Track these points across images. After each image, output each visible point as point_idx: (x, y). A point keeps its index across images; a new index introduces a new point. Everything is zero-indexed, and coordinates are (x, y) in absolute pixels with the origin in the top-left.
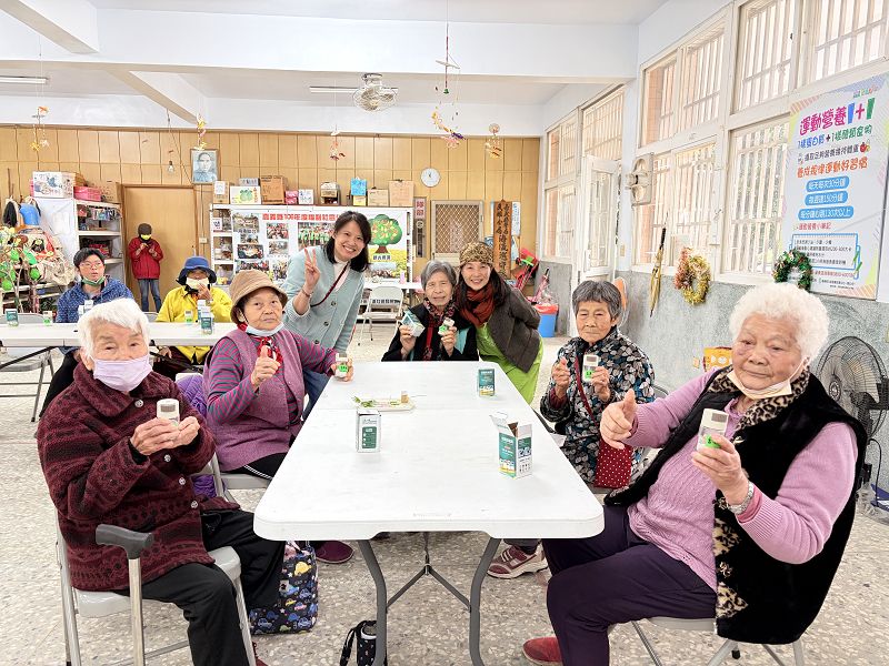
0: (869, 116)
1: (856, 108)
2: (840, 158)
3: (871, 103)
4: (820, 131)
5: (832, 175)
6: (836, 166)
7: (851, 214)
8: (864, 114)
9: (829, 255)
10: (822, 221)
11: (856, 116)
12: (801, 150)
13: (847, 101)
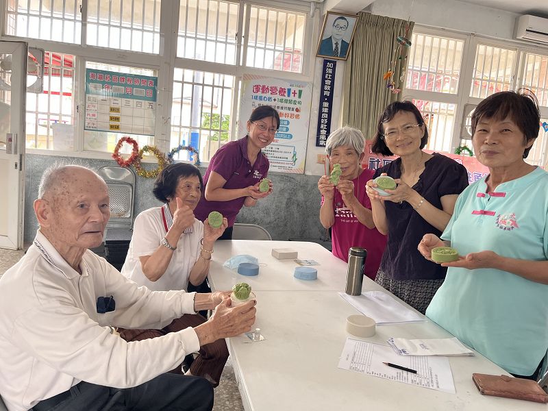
0: (300, 97)
1: (292, 91)
2: (284, 111)
3: (300, 92)
4: (268, 95)
7: (291, 137)
9: (276, 154)
11: (292, 95)
12: (254, 100)
13: (286, 86)
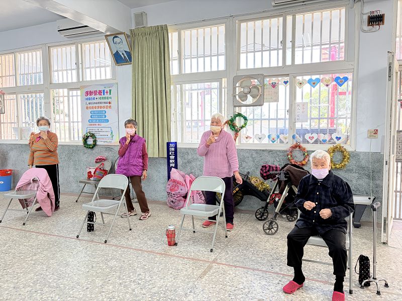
0: (110, 94)
1: (106, 91)
2: (102, 105)
3: (110, 90)
4: (93, 96)
5: (99, 109)
6: (101, 107)
7: (108, 121)
8: (108, 93)
9: (101, 133)
10: (97, 123)
11: (106, 93)
12: (86, 101)
13: (102, 89)
